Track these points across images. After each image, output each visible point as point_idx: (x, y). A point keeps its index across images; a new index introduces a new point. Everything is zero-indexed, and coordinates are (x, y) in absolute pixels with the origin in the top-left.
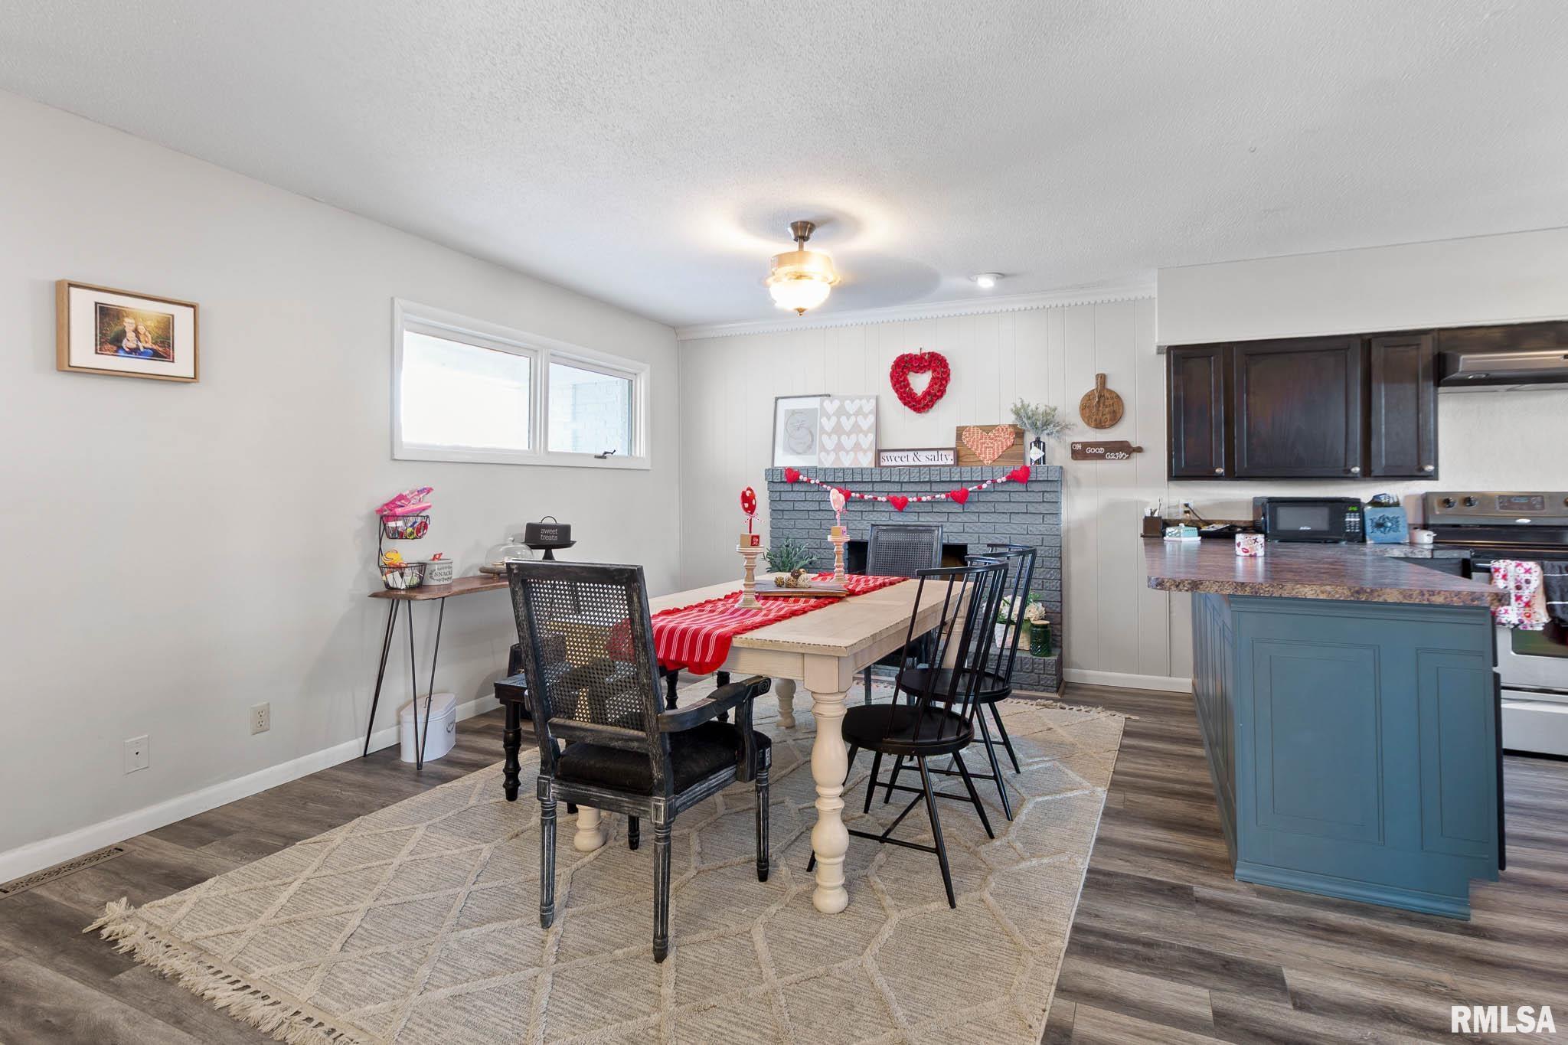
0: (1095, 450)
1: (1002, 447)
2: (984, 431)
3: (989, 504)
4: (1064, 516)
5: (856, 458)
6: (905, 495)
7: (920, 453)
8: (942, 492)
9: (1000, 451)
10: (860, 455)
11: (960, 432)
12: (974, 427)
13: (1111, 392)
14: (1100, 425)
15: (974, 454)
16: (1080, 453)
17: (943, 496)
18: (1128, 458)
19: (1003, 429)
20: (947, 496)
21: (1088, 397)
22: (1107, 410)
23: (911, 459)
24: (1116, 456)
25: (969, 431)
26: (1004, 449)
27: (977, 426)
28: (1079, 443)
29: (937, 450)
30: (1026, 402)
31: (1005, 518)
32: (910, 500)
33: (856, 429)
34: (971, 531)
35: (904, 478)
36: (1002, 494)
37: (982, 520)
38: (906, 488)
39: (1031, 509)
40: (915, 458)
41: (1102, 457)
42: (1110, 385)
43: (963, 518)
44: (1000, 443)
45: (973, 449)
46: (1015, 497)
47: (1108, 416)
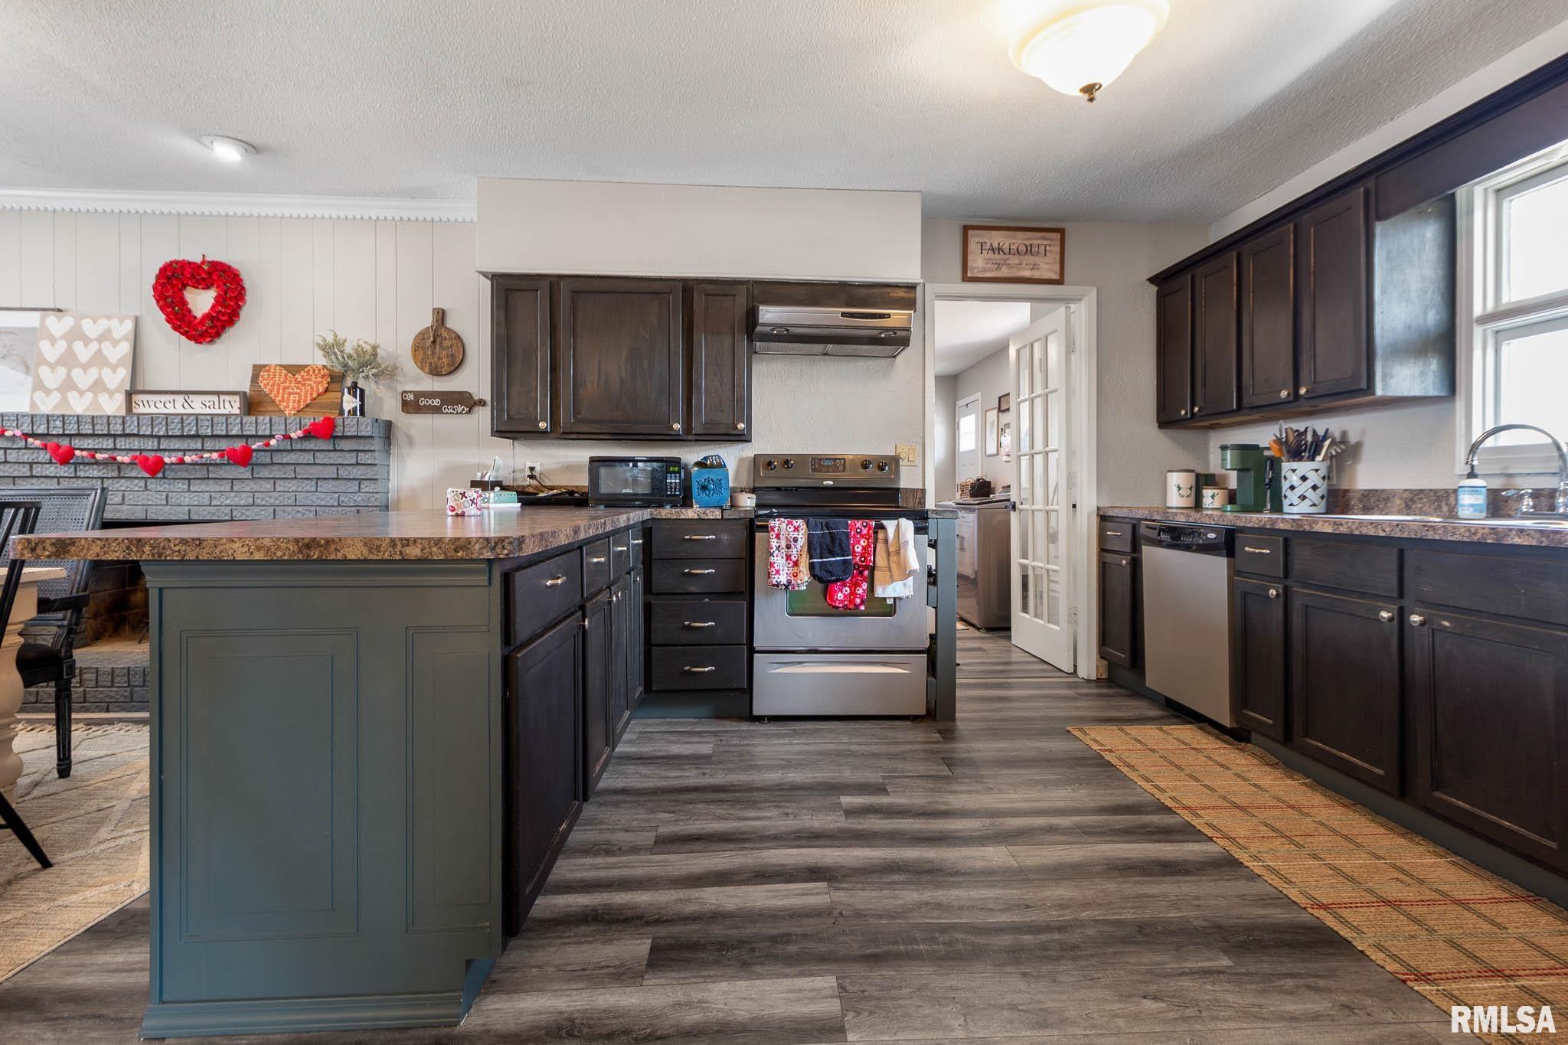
0: (430, 402)
1: (311, 394)
2: (289, 372)
3: (288, 467)
4: (392, 484)
5: (95, 401)
6: (159, 454)
7: (192, 397)
8: (216, 451)
9: (309, 399)
10: (103, 399)
11: (258, 370)
12: (276, 366)
13: (449, 330)
14: (435, 372)
15: (273, 401)
16: (412, 405)
17: (215, 455)
18: (469, 412)
19: (315, 370)
20: (222, 456)
21: (421, 336)
22: (444, 353)
23: (178, 405)
24: (454, 409)
25: (268, 371)
26: (315, 395)
27: (281, 366)
28: (410, 392)
29: (218, 393)
30: (341, 336)
31: (310, 486)
32: (167, 460)
33: (99, 360)
34: (264, 503)
35: (159, 431)
36: (305, 454)
37: (279, 488)
38: (164, 444)
39: (343, 473)
40: (185, 404)
41: (437, 410)
42: (451, 323)
43: (253, 486)
44: (309, 388)
45: (272, 396)
46: (321, 458)
47: (445, 360)
